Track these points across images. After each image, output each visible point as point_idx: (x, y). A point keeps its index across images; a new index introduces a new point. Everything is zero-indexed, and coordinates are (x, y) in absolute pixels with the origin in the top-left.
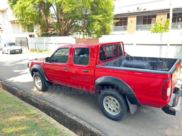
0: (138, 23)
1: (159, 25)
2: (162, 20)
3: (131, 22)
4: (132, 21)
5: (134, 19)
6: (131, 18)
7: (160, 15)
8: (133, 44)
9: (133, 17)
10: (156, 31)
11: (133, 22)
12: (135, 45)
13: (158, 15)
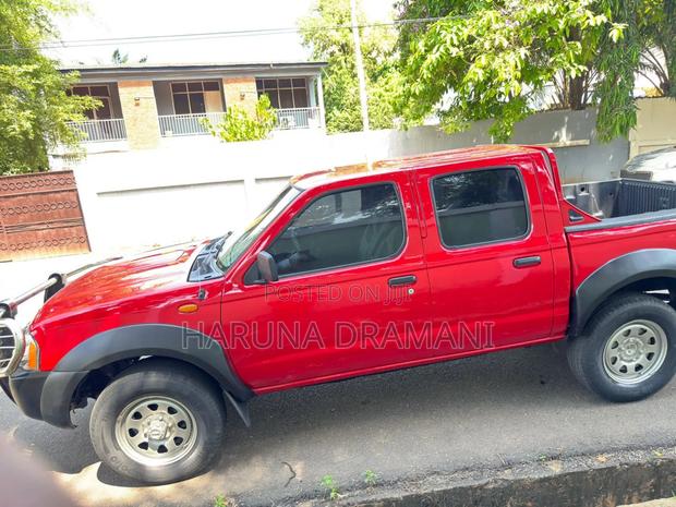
0: (162, 107)
1: (241, 116)
2: (242, 98)
3: (137, 105)
4: (138, 101)
5: (148, 92)
6: (134, 89)
7: (236, 82)
8: (242, 181)
9: (139, 85)
10: (234, 135)
11: (142, 101)
12: (250, 182)
13: (227, 83)
